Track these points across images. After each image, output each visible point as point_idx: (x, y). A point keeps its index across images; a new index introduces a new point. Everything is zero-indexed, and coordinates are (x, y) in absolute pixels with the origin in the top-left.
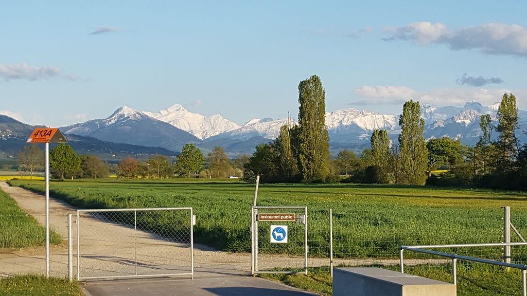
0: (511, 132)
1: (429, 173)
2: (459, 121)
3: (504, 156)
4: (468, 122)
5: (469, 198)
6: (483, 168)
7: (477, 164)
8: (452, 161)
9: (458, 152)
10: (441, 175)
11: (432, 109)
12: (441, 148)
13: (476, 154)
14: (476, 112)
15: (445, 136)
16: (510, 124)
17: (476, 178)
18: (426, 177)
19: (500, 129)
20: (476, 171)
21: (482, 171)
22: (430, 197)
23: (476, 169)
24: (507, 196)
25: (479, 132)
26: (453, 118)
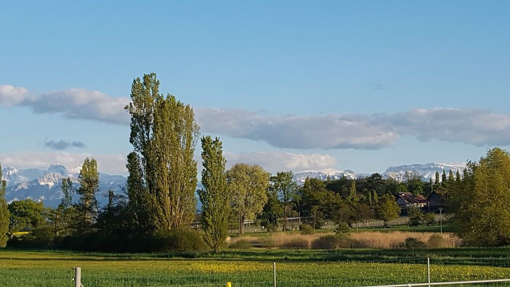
0: (92, 195)
1: (11, 235)
2: (42, 183)
3: (85, 218)
4: (51, 184)
5: (48, 259)
6: (63, 230)
7: (58, 226)
8: (34, 223)
9: (41, 214)
10: (22, 237)
11: (16, 171)
12: (23, 210)
13: (58, 216)
14: (60, 175)
15: (28, 198)
16: (91, 186)
17: (57, 239)
18: (7, 239)
19: (81, 191)
20: (57, 233)
21: (63, 233)
22: (9, 259)
23: (57, 231)
24: (86, 257)
25: (62, 195)
26: (36, 181)
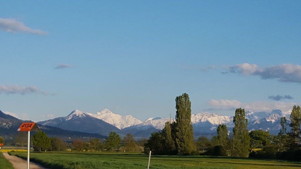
0: (298, 127)
1: (251, 150)
2: (268, 120)
3: (294, 141)
4: (273, 121)
5: (274, 165)
6: (282, 148)
7: (278, 146)
8: (264, 143)
9: (268, 138)
10: (258, 151)
11: (252, 113)
12: (258, 136)
13: (278, 140)
14: (278, 115)
15: (260, 129)
16: (298, 122)
17: (278, 153)
18: (249, 153)
19: (291, 125)
20: (278, 150)
21: (281, 150)
22: (251, 164)
23: (278, 148)
24: (296, 165)
25: (280, 127)
26: (265, 119)
